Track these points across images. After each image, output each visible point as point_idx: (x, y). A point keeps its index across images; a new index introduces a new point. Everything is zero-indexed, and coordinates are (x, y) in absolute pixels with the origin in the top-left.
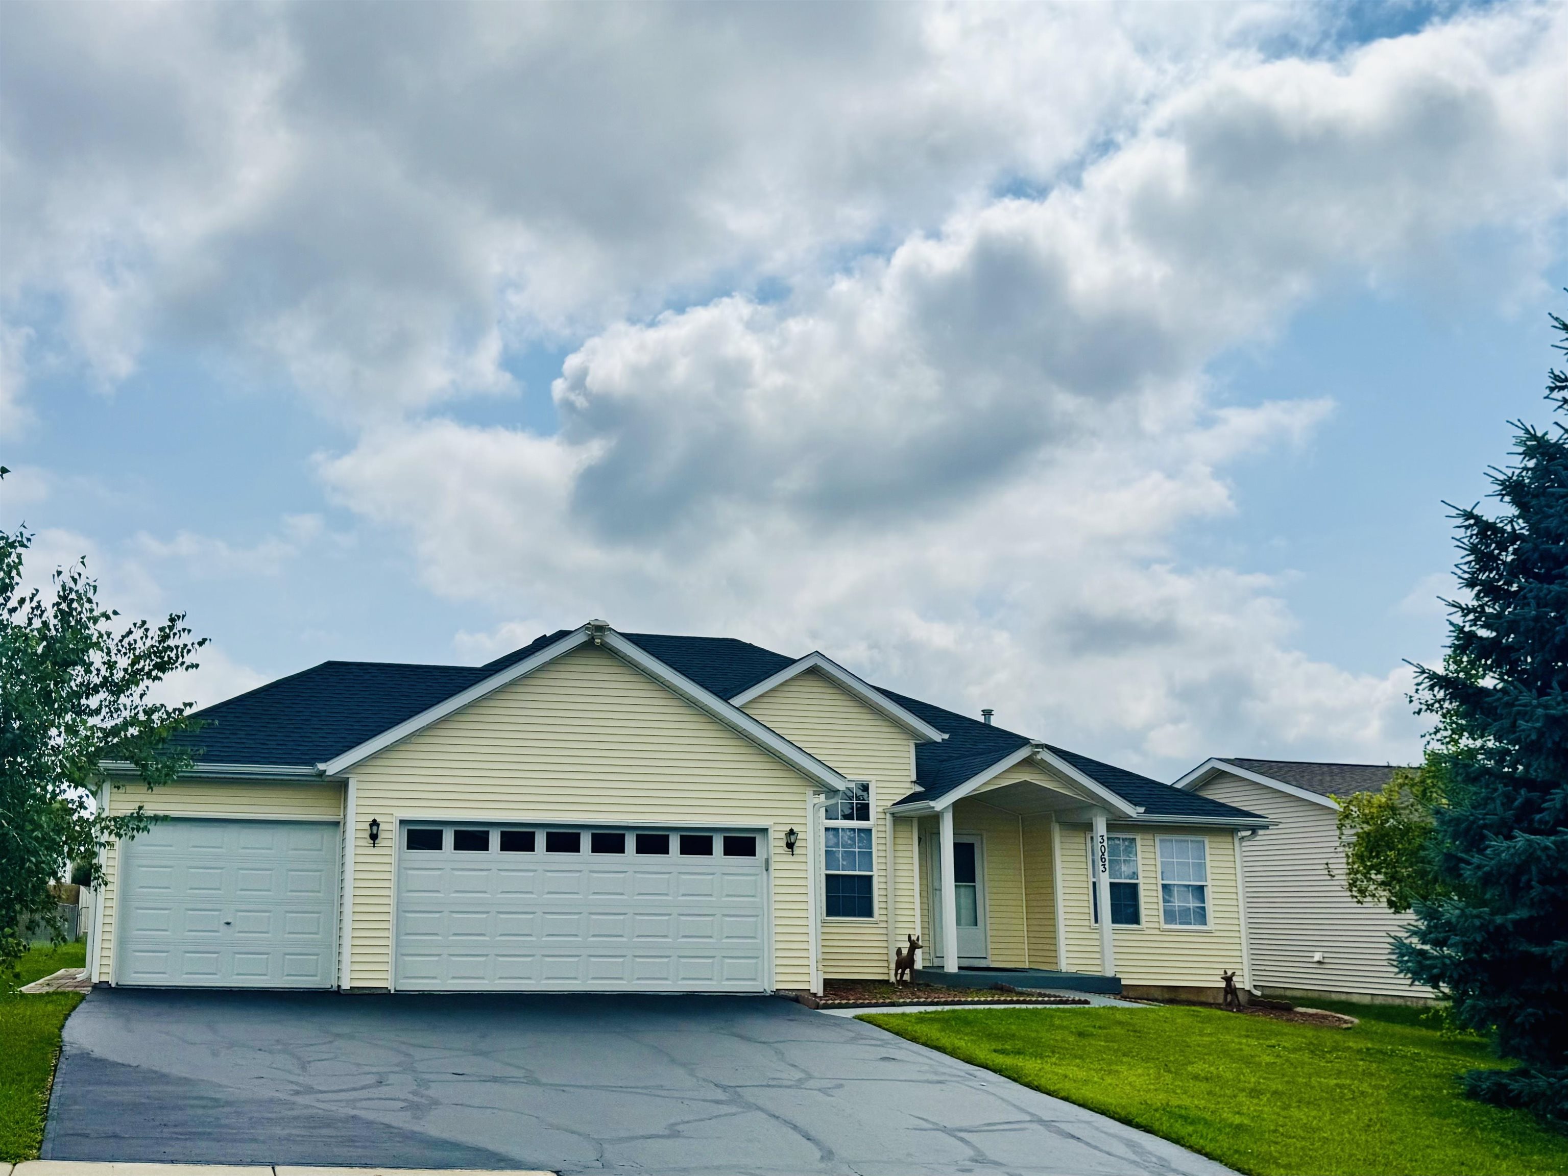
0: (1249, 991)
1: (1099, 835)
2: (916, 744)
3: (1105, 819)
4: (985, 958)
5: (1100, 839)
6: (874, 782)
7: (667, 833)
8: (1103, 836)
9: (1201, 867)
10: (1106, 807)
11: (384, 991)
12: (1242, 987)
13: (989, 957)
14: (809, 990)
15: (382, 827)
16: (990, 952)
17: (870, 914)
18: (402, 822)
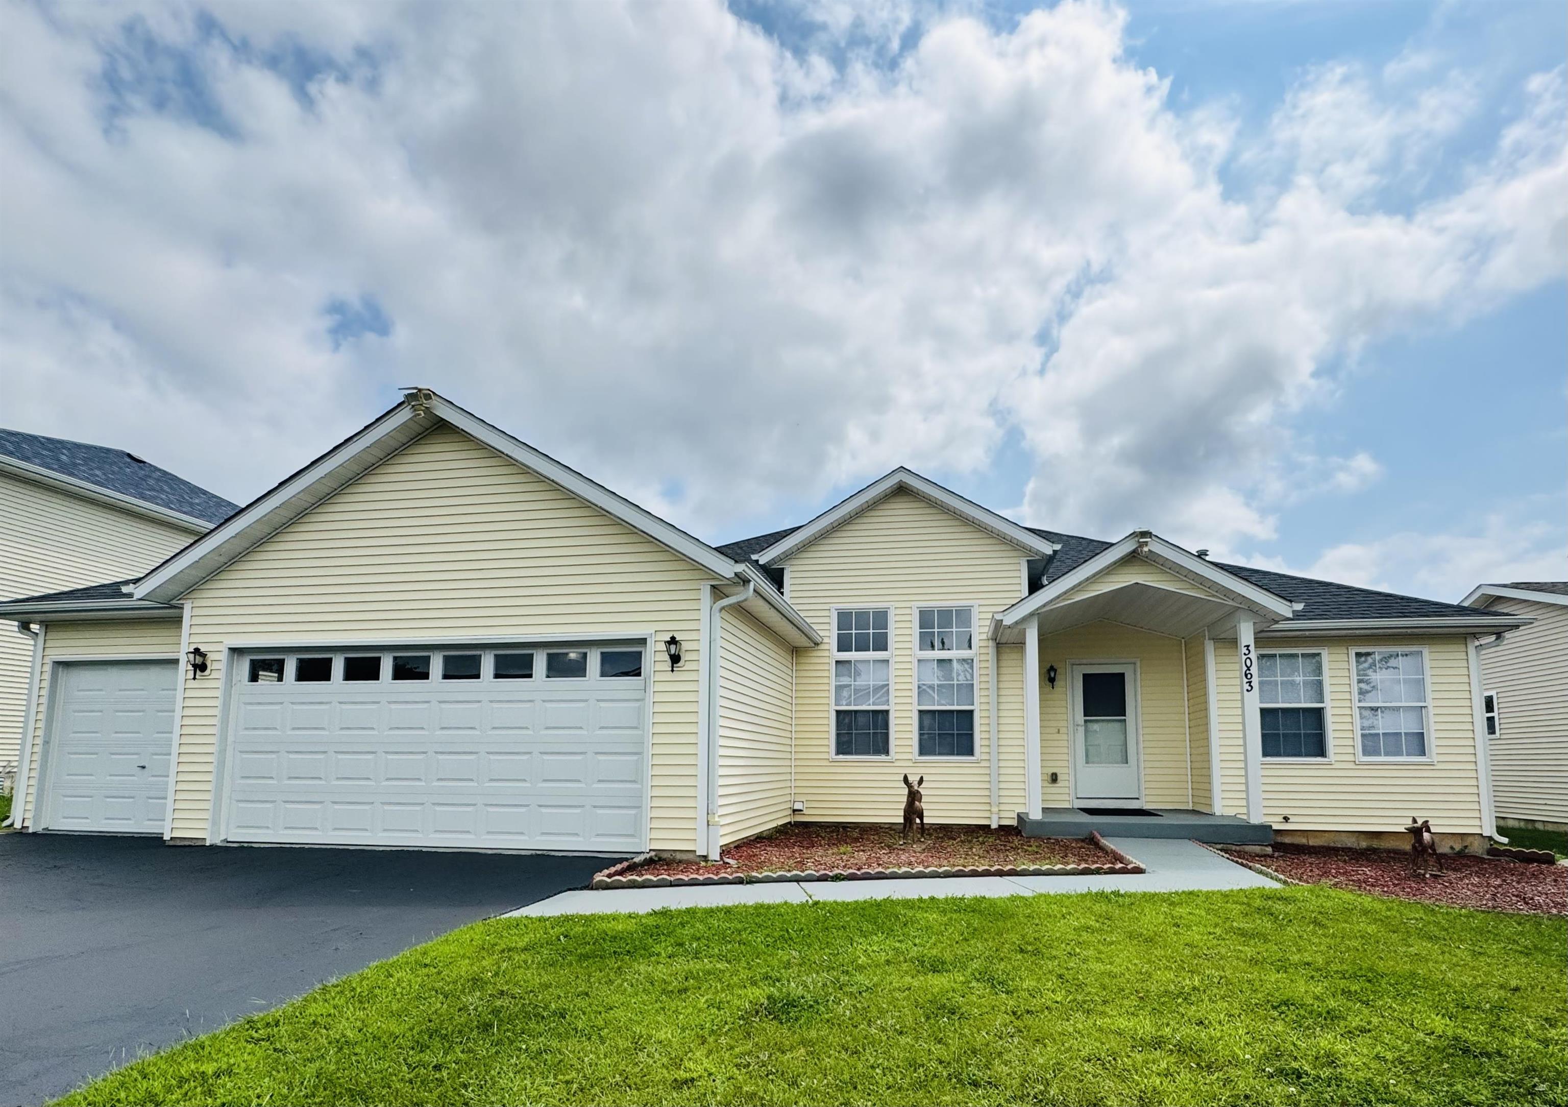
0: (1490, 838)
1: (1243, 644)
2: (1028, 561)
3: (1252, 624)
4: (1138, 799)
5: (1244, 650)
6: (976, 607)
7: (529, 650)
8: (1248, 646)
9: (1419, 684)
10: (1253, 609)
11: (199, 843)
12: (1480, 832)
13: (1143, 799)
14: (695, 851)
15: (211, 656)
16: (1144, 792)
17: (971, 752)
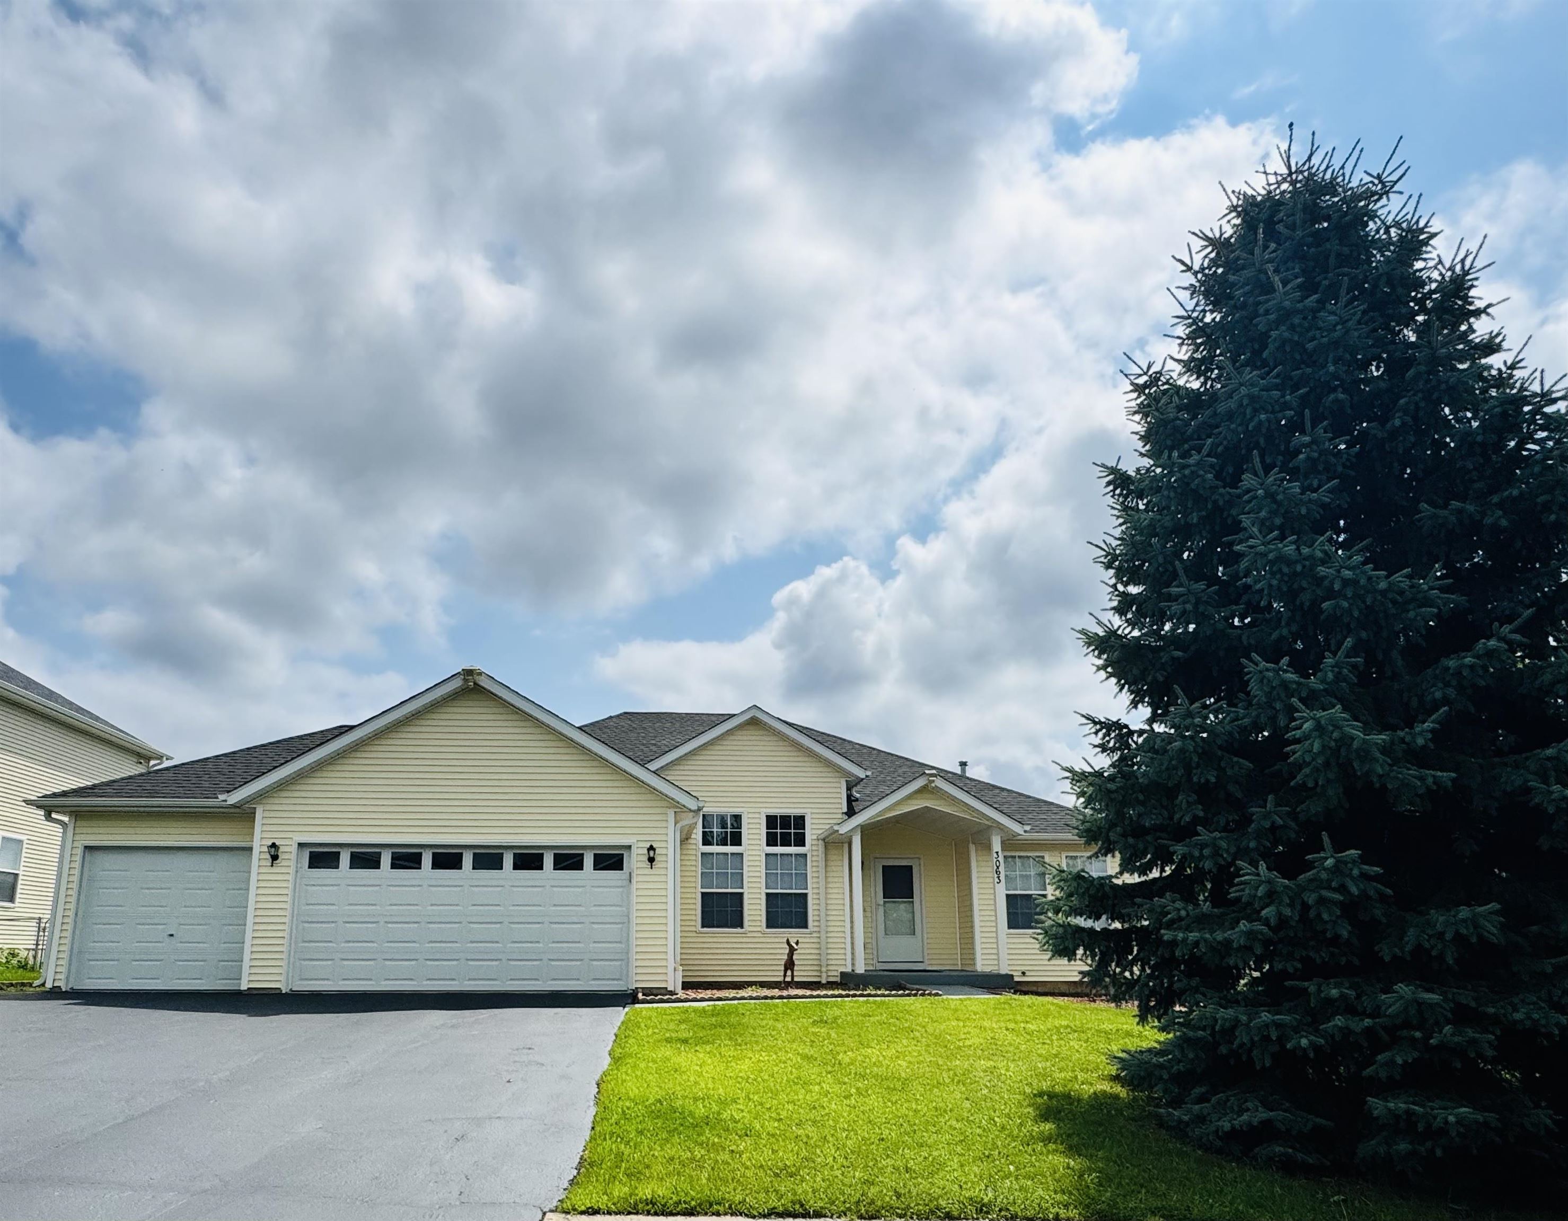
2: (847, 781)
3: (999, 838)
4: (922, 962)
5: (995, 855)
6: (809, 814)
7: (540, 852)
8: (997, 851)
10: (1000, 827)
11: (278, 992)
13: (927, 962)
14: (666, 988)
15: (282, 849)
16: (926, 958)
17: (805, 926)
18: (301, 845)
